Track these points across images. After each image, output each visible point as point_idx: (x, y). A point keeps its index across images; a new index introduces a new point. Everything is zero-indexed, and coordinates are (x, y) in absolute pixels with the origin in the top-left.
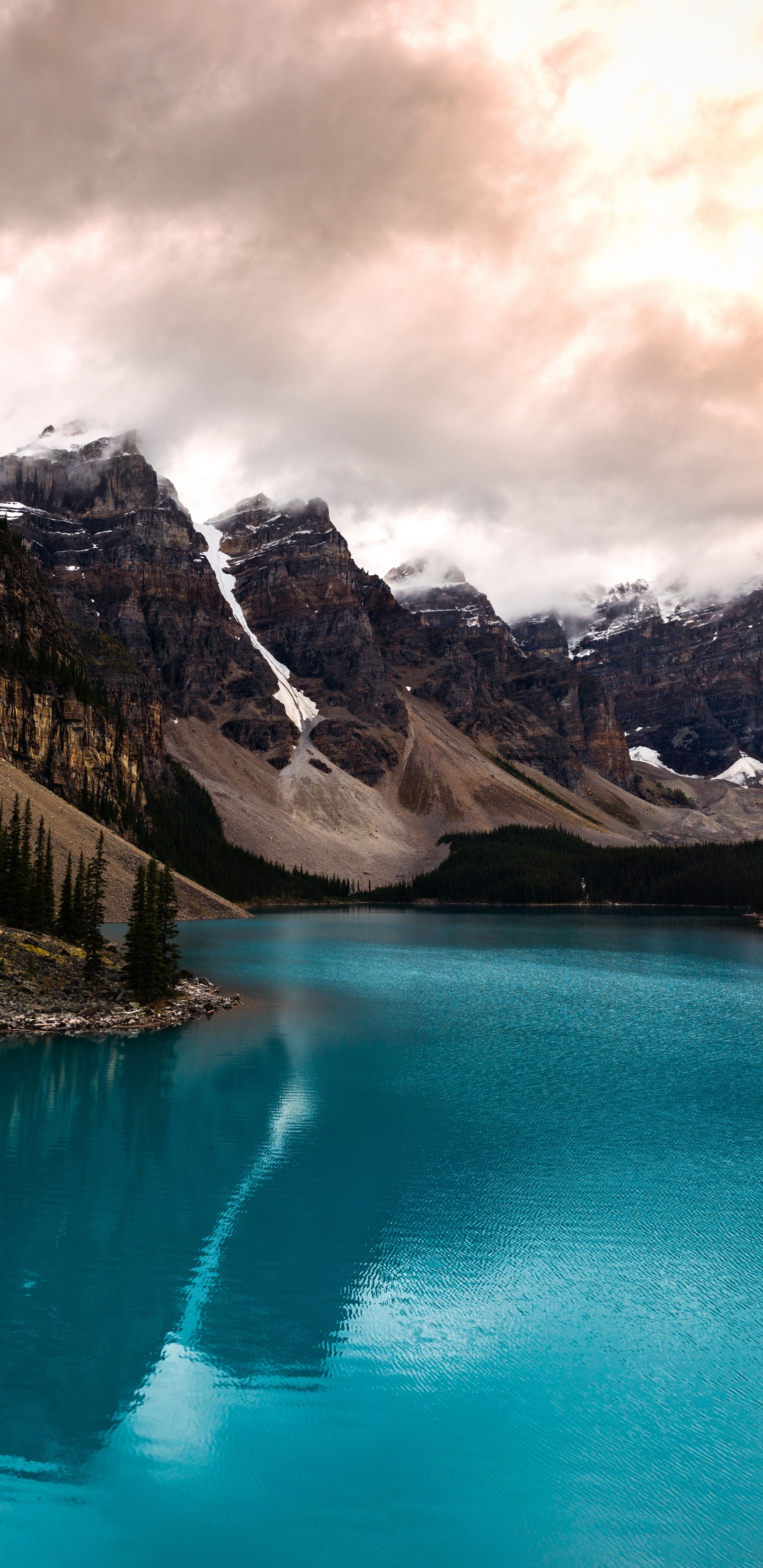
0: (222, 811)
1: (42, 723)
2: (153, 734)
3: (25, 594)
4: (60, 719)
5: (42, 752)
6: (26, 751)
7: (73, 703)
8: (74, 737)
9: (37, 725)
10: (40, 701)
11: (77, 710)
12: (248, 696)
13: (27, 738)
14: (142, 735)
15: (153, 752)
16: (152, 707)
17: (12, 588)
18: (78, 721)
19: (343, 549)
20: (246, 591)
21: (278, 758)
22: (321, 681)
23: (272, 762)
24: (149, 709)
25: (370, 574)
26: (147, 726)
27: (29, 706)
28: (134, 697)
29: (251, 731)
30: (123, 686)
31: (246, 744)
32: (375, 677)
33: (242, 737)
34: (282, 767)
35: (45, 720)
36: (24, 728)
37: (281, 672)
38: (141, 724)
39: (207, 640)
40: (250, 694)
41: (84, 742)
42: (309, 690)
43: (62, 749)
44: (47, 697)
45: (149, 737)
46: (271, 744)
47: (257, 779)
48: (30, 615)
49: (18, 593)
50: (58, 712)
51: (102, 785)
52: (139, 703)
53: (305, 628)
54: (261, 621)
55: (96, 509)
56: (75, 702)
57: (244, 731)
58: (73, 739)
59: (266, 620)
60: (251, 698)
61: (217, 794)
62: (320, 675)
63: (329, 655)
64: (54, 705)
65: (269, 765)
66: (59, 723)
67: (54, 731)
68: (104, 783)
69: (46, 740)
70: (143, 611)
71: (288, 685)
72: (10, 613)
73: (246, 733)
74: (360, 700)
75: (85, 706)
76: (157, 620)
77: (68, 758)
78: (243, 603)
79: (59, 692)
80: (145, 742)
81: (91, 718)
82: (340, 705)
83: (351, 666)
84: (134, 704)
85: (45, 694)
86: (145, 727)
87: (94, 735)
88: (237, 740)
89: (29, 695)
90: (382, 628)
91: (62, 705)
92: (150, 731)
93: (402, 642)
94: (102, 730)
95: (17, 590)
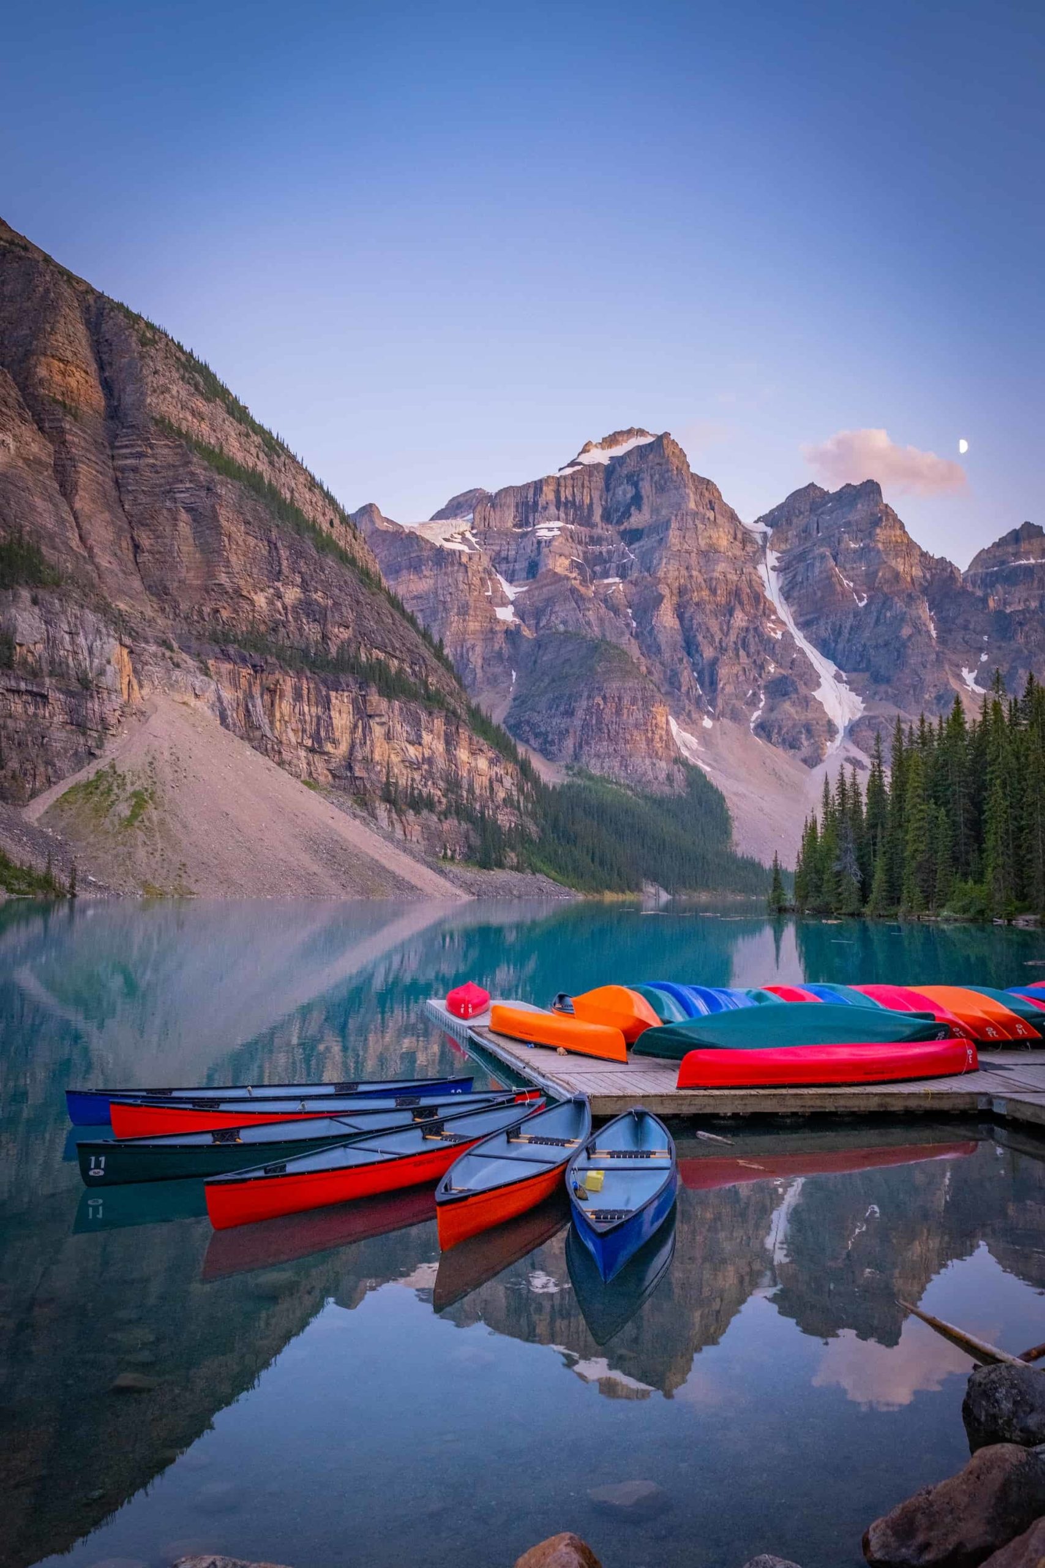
0: (736, 811)
1: (342, 718)
2: (657, 737)
3: (326, 596)
4: (363, 714)
5: (344, 748)
6: (321, 747)
7: (374, 698)
8: (378, 731)
9: (335, 721)
10: (337, 698)
11: (378, 705)
12: (784, 695)
13: (323, 734)
14: (644, 738)
15: (657, 753)
16: (654, 709)
17: (309, 591)
18: (381, 716)
19: (898, 532)
20: (793, 588)
21: (810, 757)
22: (867, 675)
23: (805, 761)
24: (651, 711)
25: (936, 557)
26: (650, 729)
27: (327, 705)
28: (634, 702)
29: (785, 730)
30: (622, 691)
31: (779, 743)
32: (925, 667)
33: (775, 737)
34: (816, 765)
35: (344, 716)
36: (318, 724)
37: (825, 668)
38: (643, 727)
39: (744, 640)
40: (785, 694)
41: (389, 737)
42: (855, 685)
43: (365, 743)
44: (346, 694)
45: (652, 740)
46: (805, 743)
47: (785, 778)
48: (333, 616)
49: (318, 596)
50: (358, 708)
51: (417, 777)
52: (640, 707)
53: (849, 623)
54: (808, 617)
55: (632, 519)
56: (377, 697)
57: (776, 731)
58: (377, 734)
59: (812, 616)
60: (787, 697)
61: (736, 794)
62: (867, 669)
63: (877, 647)
64: (354, 701)
65: (801, 764)
66: (361, 718)
67: (356, 726)
68: (422, 775)
69: (347, 735)
70: (678, 617)
71: (832, 681)
72: (308, 616)
73: (779, 733)
74: (908, 692)
75: (390, 702)
76: (692, 625)
77: (372, 752)
78: (790, 600)
79: (360, 689)
80: (648, 745)
81: (396, 712)
82: (886, 700)
83: (898, 658)
84: (635, 707)
85: (343, 690)
86: (647, 730)
87: (401, 730)
88: (770, 741)
89: (324, 693)
90: (944, 614)
91: (365, 702)
92: (653, 733)
93: (966, 628)
94: (416, 723)
95: (316, 592)
